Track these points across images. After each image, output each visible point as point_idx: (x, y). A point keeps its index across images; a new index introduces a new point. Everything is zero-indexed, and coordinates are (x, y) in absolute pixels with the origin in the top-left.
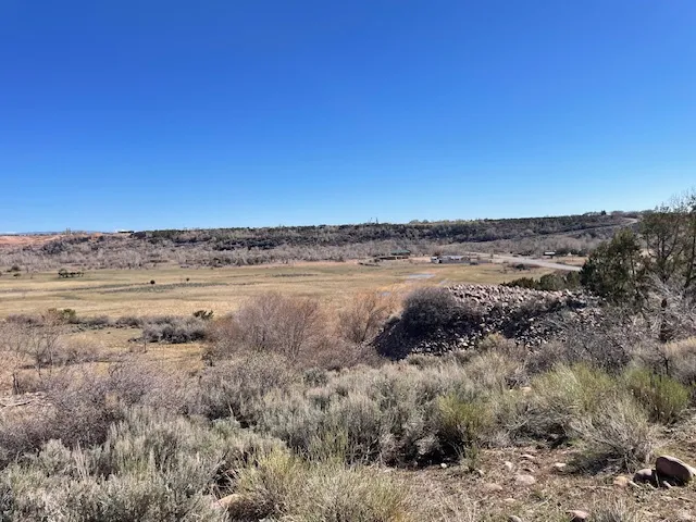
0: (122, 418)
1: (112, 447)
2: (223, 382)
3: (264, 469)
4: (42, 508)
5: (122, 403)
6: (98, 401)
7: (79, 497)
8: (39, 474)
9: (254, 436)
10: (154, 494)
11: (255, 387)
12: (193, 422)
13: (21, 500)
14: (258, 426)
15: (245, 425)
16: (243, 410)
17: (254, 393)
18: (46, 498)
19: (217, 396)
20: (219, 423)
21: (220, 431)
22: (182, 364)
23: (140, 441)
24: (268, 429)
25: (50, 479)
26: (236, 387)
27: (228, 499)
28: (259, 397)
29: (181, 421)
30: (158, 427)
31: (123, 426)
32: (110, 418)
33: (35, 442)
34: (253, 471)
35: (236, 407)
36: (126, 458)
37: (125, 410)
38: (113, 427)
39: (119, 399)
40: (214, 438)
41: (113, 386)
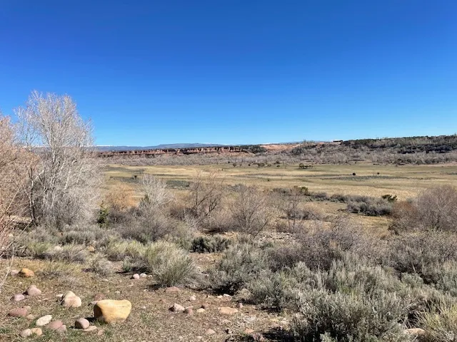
0: (340, 258)
1: (334, 275)
2: (408, 248)
3: (445, 318)
4: (298, 300)
5: (339, 248)
6: (325, 244)
7: (318, 299)
8: (294, 280)
9: (436, 291)
10: (365, 312)
11: (434, 256)
12: (386, 271)
13: (285, 291)
14: (438, 285)
15: (426, 282)
16: (424, 270)
17: (433, 260)
18: (300, 294)
19: (403, 257)
20: (406, 276)
21: (408, 282)
22: (374, 230)
23: (352, 274)
24: (446, 289)
25: (299, 284)
26: (419, 253)
27: (415, 330)
28: (438, 264)
29: (379, 268)
30: (363, 268)
31: (340, 263)
32: (332, 256)
33: (291, 261)
34: (437, 317)
35: (418, 268)
36: (343, 283)
37: (342, 253)
38: (334, 262)
39: (337, 245)
40: (403, 286)
41: (333, 236)
